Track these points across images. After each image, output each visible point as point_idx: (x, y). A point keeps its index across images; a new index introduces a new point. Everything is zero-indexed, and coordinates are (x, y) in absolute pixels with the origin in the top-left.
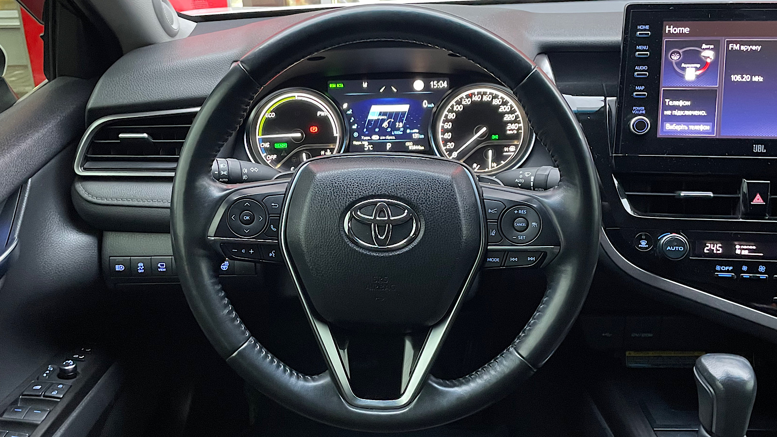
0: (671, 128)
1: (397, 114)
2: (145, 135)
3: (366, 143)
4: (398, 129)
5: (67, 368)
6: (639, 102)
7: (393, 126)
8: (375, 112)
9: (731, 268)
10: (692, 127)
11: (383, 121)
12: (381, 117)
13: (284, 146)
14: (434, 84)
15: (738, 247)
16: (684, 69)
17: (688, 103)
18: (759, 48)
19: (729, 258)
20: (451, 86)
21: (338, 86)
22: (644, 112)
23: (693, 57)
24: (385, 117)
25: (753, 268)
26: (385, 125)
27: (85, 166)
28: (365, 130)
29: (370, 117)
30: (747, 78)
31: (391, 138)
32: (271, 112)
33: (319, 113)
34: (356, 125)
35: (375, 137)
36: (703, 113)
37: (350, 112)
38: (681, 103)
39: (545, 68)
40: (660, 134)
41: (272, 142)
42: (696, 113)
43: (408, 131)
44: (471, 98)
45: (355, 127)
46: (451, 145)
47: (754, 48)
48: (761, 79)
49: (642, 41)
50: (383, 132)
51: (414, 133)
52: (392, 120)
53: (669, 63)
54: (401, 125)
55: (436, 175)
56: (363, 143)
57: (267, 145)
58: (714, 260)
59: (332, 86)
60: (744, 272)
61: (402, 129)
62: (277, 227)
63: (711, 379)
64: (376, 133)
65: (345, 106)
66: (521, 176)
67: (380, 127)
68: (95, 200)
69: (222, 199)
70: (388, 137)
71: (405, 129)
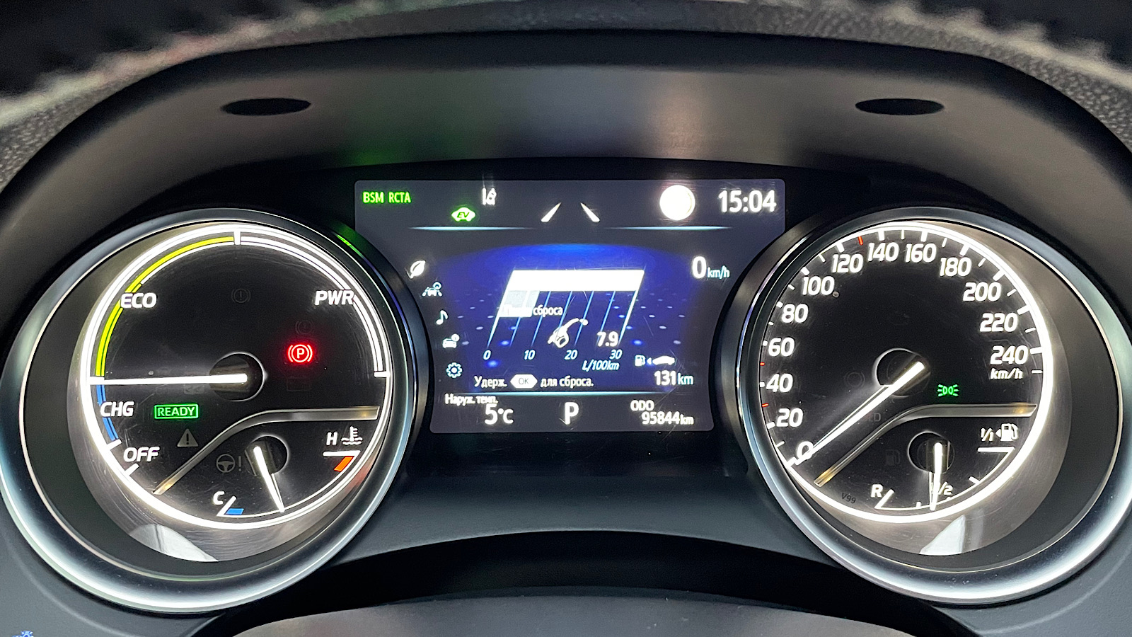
1: (602, 297)
3: (489, 402)
4: (605, 354)
7: (584, 342)
8: (524, 290)
11: (552, 323)
12: (544, 312)
13: (189, 411)
14: (732, 200)
20: (793, 213)
21: (393, 197)
24: (560, 312)
26: (559, 336)
28: (487, 355)
29: (506, 310)
31: (579, 382)
32: (144, 289)
33: (319, 297)
34: (456, 337)
35: (524, 382)
37: (433, 291)
41: (144, 399)
43: (639, 361)
44: (865, 255)
45: (450, 343)
46: (792, 418)
50: (550, 364)
51: (661, 367)
52: (584, 322)
54: (614, 339)
56: (481, 399)
57: (125, 409)
59: (371, 197)
61: (617, 354)
64: (526, 368)
65: (418, 269)
67: (542, 346)
70: (568, 381)
71: (628, 348)
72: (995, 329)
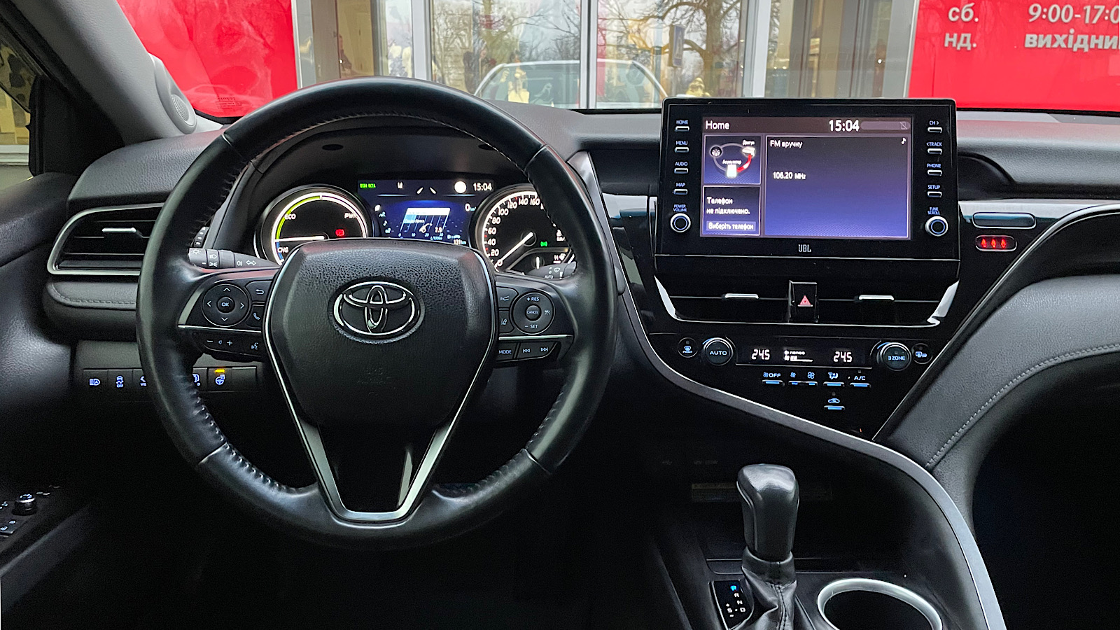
0: (714, 228)
1: (436, 217)
2: (133, 230)
4: (438, 234)
5: (23, 502)
6: (680, 199)
7: (431, 231)
8: (412, 215)
9: (779, 375)
10: (736, 227)
11: (420, 225)
12: (418, 221)
14: (478, 187)
15: (786, 352)
16: (725, 166)
17: (731, 201)
18: (799, 145)
19: (777, 363)
20: (496, 188)
22: (685, 210)
23: (735, 154)
24: (423, 221)
25: (802, 375)
26: (423, 229)
27: (60, 265)
28: (400, 235)
29: (406, 221)
30: (789, 175)
32: (292, 213)
33: (346, 215)
34: (390, 229)
36: (746, 212)
37: (382, 215)
38: (723, 201)
39: (586, 165)
40: (703, 234)
42: (739, 211)
43: (449, 237)
44: (518, 202)
45: (388, 231)
46: (495, 252)
47: (795, 144)
48: (804, 177)
49: (683, 136)
51: (456, 239)
52: (431, 225)
53: (710, 160)
54: (441, 229)
57: (284, 249)
58: (761, 365)
59: (363, 186)
60: (793, 379)
61: (442, 235)
62: (262, 316)
63: (751, 490)
65: (378, 208)
66: (550, 272)
67: (417, 232)
68: (68, 302)
69: (197, 284)
71: (445, 235)
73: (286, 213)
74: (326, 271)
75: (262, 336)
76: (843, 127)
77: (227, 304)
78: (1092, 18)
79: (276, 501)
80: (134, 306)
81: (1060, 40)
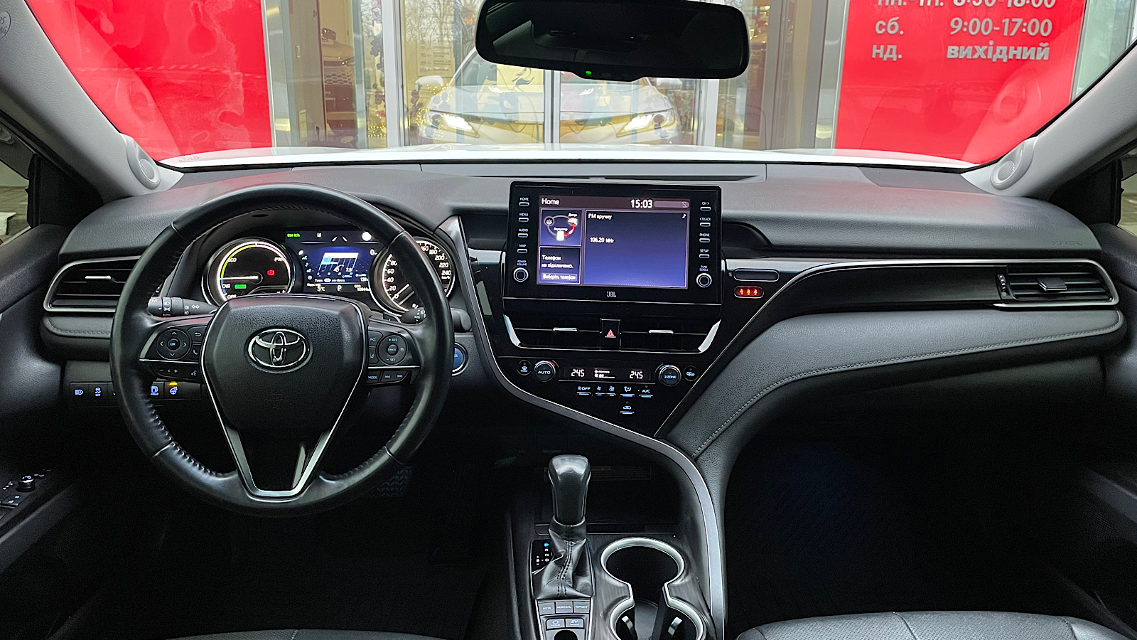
0: (546, 277)
1: (348, 259)
2: (109, 277)
3: (319, 285)
4: (348, 273)
5: (25, 482)
6: (522, 257)
7: (343, 271)
8: (328, 258)
9: (589, 388)
10: (562, 277)
11: (335, 266)
12: (333, 263)
13: (244, 287)
15: (596, 372)
16: (556, 232)
17: (559, 258)
18: (609, 217)
19: (589, 380)
21: (295, 235)
22: (526, 264)
23: (562, 223)
24: (337, 263)
25: (605, 389)
26: (337, 269)
27: (54, 304)
28: (318, 274)
29: (323, 263)
30: (602, 240)
31: (342, 280)
32: (233, 257)
33: (276, 259)
34: (310, 269)
35: (327, 280)
36: (570, 266)
37: (305, 258)
38: (554, 258)
40: (539, 282)
41: (233, 283)
42: (565, 266)
43: (357, 275)
45: (309, 271)
46: (393, 288)
47: (607, 217)
48: (612, 241)
49: (524, 209)
50: (335, 276)
51: (362, 277)
52: (343, 266)
53: (545, 227)
54: (351, 270)
55: (326, 311)
56: (317, 285)
57: (228, 286)
58: (578, 381)
59: (289, 235)
60: (598, 391)
61: (351, 274)
62: (199, 352)
63: (554, 474)
64: (329, 277)
65: (301, 253)
66: (418, 314)
67: (332, 271)
68: (59, 332)
69: (154, 329)
70: (338, 280)
71: (354, 273)
72: (443, 267)
73: (229, 258)
74: (244, 320)
75: (199, 366)
76: (641, 205)
77: (174, 344)
78: (1010, 31)
79: (207, 482)
80: (109, 336)
81: (980, 51)
